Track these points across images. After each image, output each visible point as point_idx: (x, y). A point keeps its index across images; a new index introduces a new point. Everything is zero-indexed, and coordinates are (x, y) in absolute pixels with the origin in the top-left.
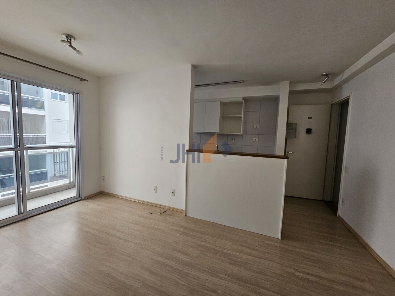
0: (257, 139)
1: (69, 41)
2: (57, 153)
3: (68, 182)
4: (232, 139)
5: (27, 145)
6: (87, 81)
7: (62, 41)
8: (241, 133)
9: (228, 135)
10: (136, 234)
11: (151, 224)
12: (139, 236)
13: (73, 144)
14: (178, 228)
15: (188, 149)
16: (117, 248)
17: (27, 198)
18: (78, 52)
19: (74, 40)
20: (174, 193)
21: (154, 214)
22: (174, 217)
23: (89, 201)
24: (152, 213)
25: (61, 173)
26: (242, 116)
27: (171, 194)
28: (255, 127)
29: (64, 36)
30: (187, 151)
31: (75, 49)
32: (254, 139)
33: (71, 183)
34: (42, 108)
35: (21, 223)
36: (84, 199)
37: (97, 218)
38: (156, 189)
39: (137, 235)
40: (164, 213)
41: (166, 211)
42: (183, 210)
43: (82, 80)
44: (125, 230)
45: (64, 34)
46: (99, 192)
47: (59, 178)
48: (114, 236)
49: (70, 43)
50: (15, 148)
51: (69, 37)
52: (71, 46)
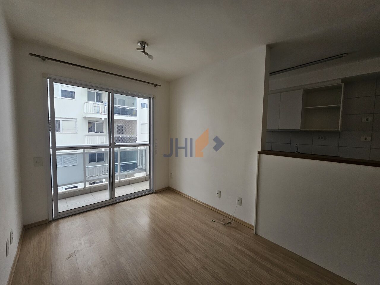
0: (369, 138)
1: (143, 47)
2: (139, 149)
3: (145, 175)
4: (321, 138)
5: (117, 144)
6: (160, 86)
7: (138, 49)
8: (339, 128)
9: (313, 132)
10: (197, 245)
11: (214, 236)
12: (201, 249)
13: (148, 143)
14: (246, 251)
15: (260, 150)
16: (177, 257)
17: (115, 187)
18: (150, 56)
19: (147, 46)
20: (240, 201)
21: (217, 222)
22: (240, 233)
23: (159, 195)
24: (214, 221)
25: (142, 166)
26: (341, 105)
27: (236, 203)
28: (364, 119)
29: (139, 44)
30: (259, 153)
31: (147, 54)
32: (363, 138)
33: (147, 176)
34: (135, 115)
35: (111, 207)
36: (155, 193)
37: (162, 214)
38: (219, 193)
39: (198, 247)
40: (228, 223)
41: (230, 223)
42: (253, 226)
43: (156, 85)
44: (186, 236)
45: (139, 42)
46: (167, 187)
47: (140, 171)
48: (176, 240)
49: (144, 49)
50: (109, 146)
51: (143, 44)
52: (144, 52)
